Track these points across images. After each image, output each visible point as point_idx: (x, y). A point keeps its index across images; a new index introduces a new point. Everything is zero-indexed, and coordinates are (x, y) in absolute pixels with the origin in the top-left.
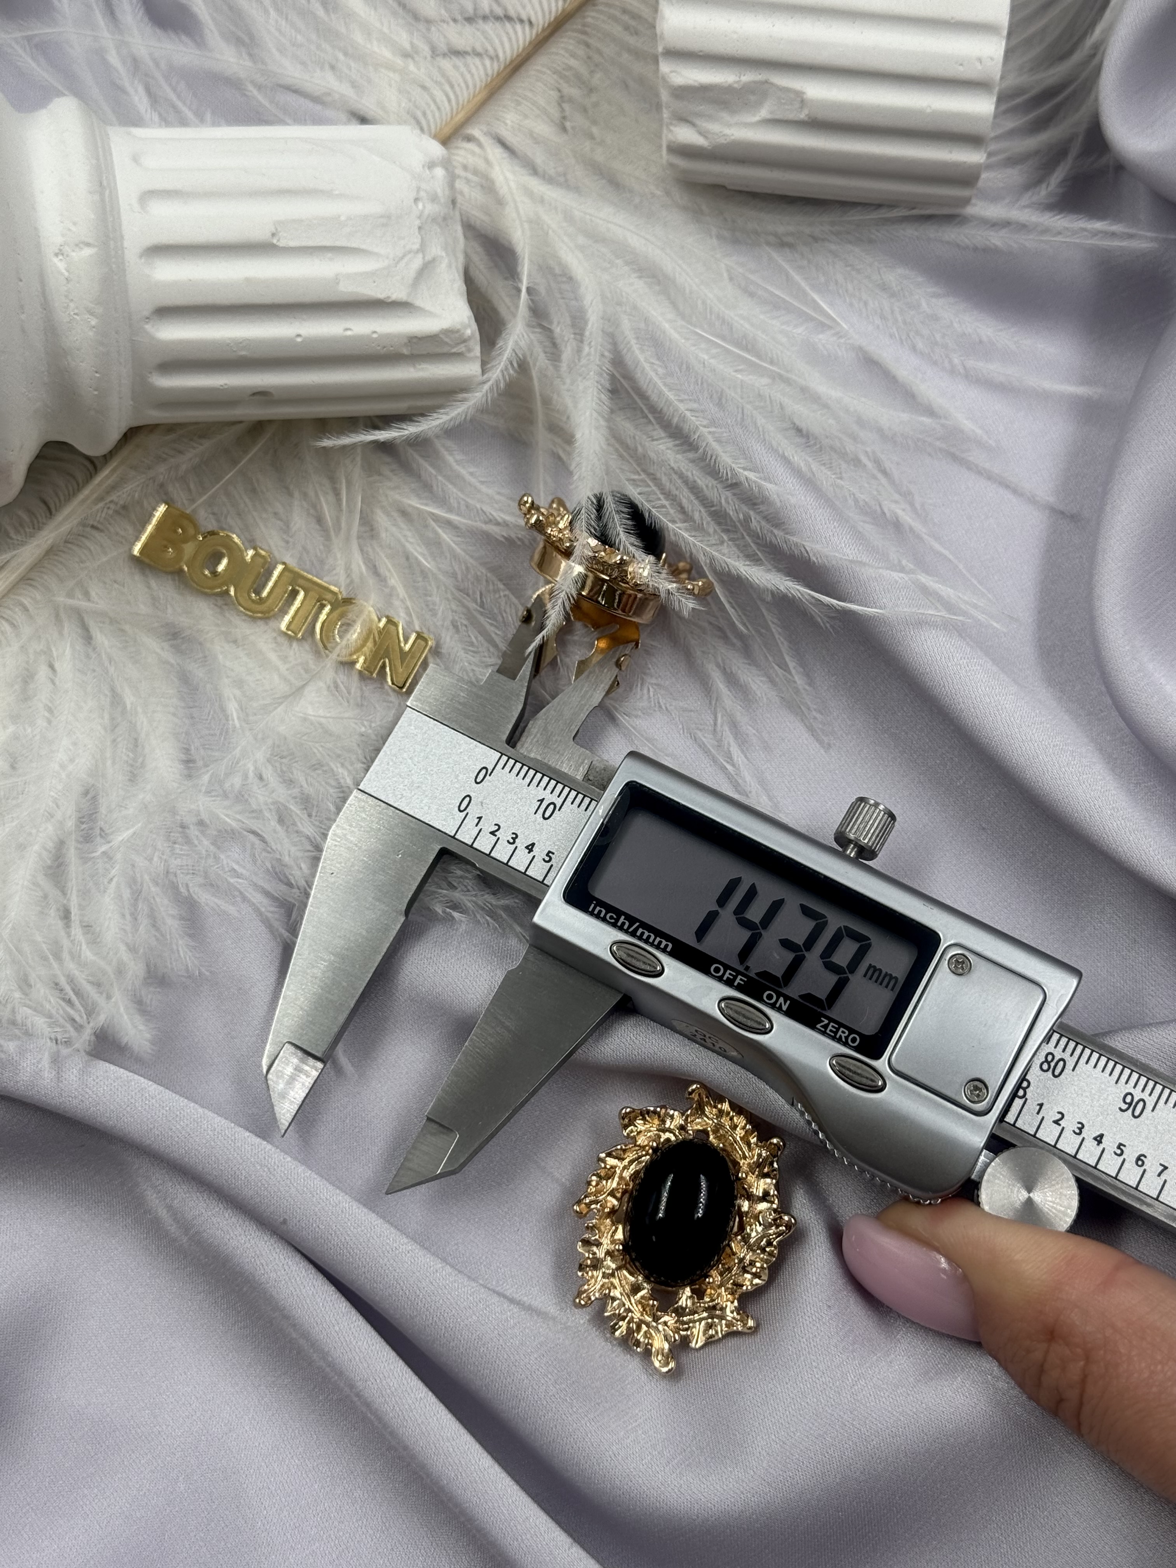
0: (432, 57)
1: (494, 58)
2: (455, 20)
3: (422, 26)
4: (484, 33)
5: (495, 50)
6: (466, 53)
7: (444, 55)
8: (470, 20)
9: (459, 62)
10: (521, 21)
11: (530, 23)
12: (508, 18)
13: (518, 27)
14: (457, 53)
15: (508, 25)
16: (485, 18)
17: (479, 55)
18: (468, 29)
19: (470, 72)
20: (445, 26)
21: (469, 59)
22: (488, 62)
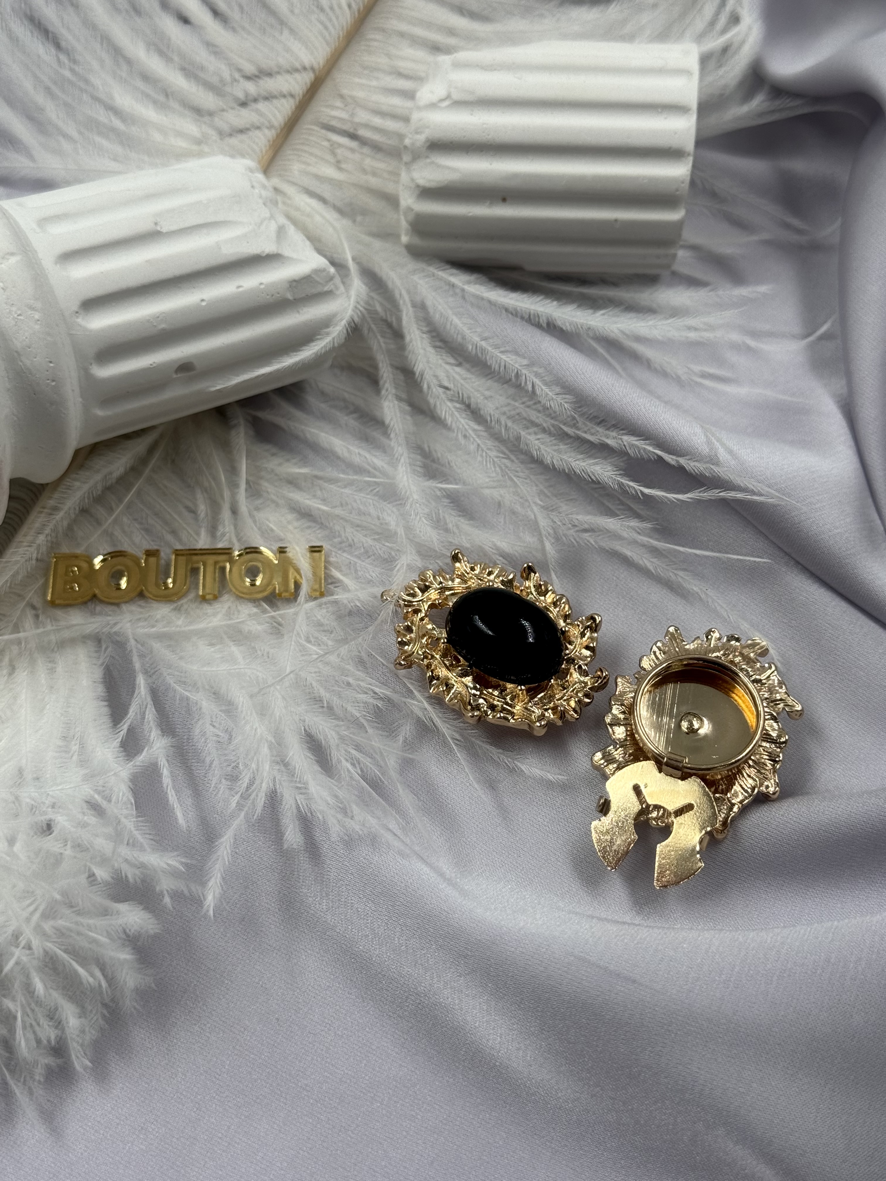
0: (221, 139)
1: (270, 127)
2: (233, 108)
3: (206, 119)
4: (257, 111)
5: (269, 122)
6: (248, 129)
7: (231, 135)
8: (243, 104)
9: (243, 137)
10: (284, 96)
11: (292, 96)
12: (275, 97)
13: (283, 101)
14: (241, 131)
15: (275, 101)
16: (255, 100)
17: (258, 128)
18: (244, 112)
19: (254, 142)
20: (225, 114)
21: (251, 133)
22: (266, 131)
